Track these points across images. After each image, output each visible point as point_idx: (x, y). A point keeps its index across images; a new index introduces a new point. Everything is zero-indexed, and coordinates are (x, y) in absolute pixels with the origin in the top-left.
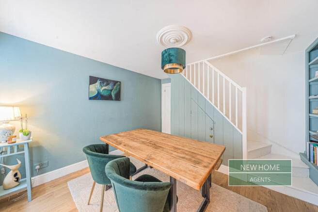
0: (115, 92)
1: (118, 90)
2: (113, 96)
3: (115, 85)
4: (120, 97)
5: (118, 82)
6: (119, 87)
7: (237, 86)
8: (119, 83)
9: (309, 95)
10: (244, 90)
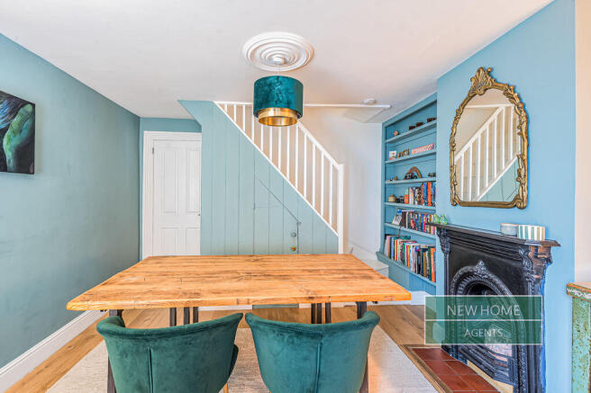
0: (16, 141)
1: (25, 133)
2: (9, 155)
3: (14, 112)
4: (32, 160)
5: (25, 103)
6: (28, 122)
7: (333, 162)
8: (29, 108)
9: (385, 179)
10: (340, 168)
